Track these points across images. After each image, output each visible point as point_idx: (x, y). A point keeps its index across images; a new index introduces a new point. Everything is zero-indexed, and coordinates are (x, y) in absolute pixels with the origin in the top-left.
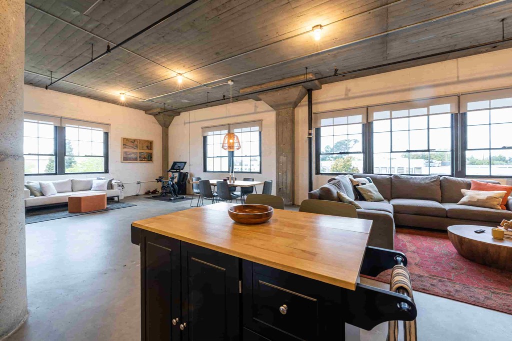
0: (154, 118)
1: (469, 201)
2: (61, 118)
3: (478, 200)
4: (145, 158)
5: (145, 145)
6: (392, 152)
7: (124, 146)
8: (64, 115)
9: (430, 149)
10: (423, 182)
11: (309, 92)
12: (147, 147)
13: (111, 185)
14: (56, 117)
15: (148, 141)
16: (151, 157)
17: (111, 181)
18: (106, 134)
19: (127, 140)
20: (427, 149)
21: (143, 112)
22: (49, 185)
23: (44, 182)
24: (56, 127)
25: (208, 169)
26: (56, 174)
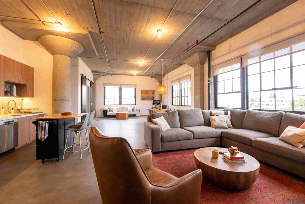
0: (155, 79)
2: (120, 85)
4: (151, 98)
5: (151, 92)
6: (261, 90)
7: (142, 93)
8: (122, 83)
11: (209, 53)
12: (152, 93)
13: (134, 110)
14: (119, 84)
15: (152, 90)
16: (154, 98)
17: (134, 108)
18: (135, 89)
19: (143, 90)
21: (151, 77)
22: (114, 109)
23: (113, 108)
24: (119, 88)
25: (174, 104)
26: (119, 105)
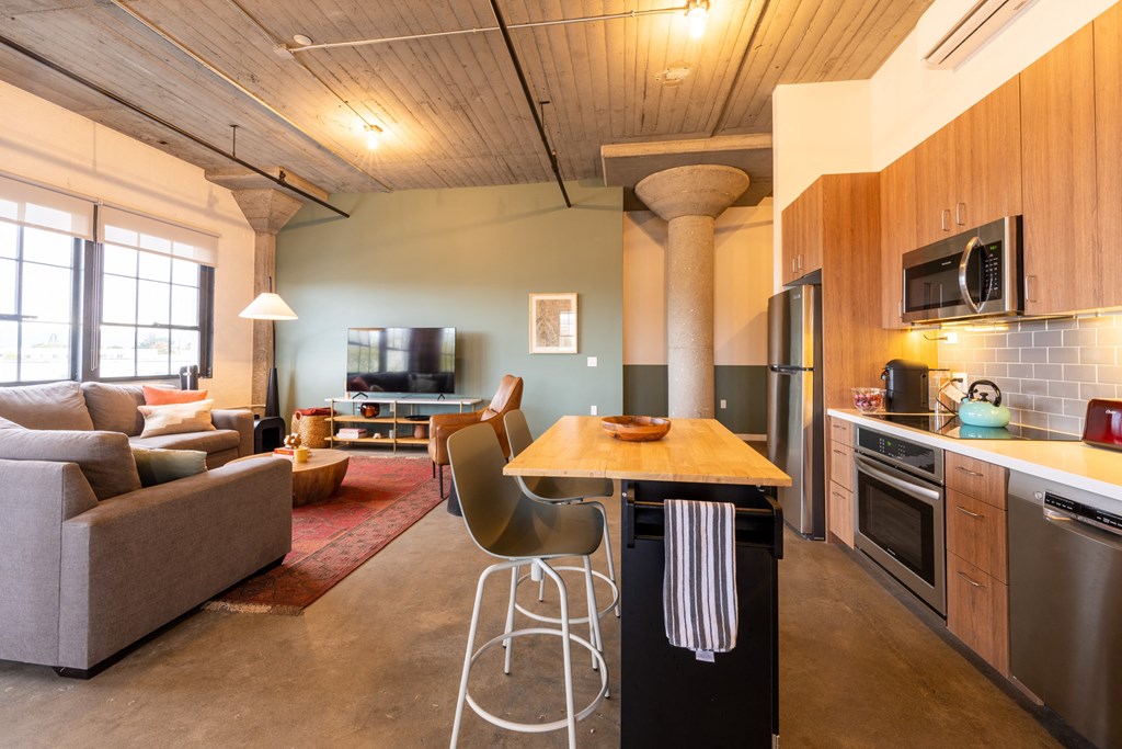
1: (168, 426)
3: (184, 421)
9: (23, 313)
10: (49, 400)
20: (12, 312)
